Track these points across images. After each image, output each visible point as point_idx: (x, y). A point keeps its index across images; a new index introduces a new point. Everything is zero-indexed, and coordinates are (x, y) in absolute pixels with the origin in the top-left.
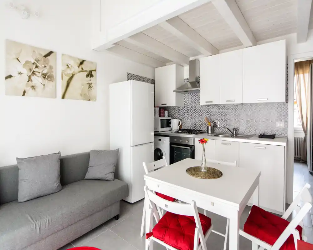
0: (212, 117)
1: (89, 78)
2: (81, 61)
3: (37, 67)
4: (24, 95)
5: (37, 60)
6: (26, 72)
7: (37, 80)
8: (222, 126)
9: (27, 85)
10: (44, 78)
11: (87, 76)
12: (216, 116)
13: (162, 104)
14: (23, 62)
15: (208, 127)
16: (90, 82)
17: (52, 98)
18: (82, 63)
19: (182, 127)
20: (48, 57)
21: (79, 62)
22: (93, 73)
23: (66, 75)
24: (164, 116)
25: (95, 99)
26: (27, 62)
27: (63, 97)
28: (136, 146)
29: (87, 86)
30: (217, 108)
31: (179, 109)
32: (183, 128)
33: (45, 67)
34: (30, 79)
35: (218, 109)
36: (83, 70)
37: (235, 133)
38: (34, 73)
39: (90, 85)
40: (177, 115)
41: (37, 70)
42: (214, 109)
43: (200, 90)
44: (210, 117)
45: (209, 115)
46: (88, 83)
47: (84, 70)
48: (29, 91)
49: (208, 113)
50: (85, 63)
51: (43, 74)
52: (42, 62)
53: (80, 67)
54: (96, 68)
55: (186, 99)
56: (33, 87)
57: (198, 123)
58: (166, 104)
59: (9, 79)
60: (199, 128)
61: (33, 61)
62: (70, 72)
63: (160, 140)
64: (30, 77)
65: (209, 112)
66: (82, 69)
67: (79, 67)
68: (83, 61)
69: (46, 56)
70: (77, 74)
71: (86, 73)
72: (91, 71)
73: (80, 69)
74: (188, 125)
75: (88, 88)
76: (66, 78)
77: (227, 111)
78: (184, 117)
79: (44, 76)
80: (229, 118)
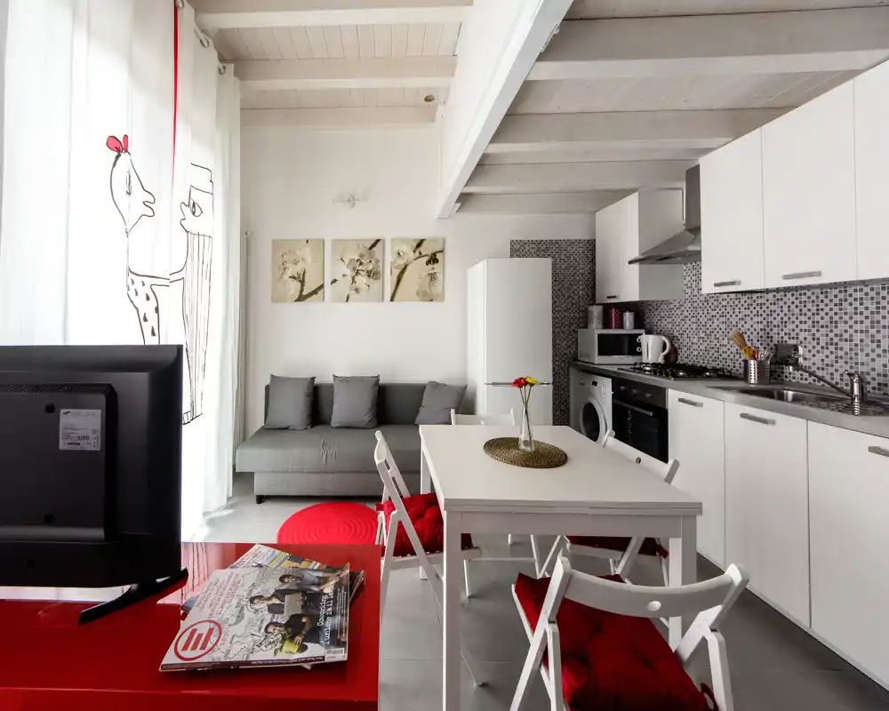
0: (775, 330)
1: (430, 266)
2: (418, 242)
3: (361, 264)
4: (347, 301)
5: (362, 256)
6: (349, 273)
7: (362, 280)
8: (814, 364)
9: (351, 288)
10: (369, 276)
11: (428, 263)
12: (791, 326)
13: (609, 297)
14: (347, 261)
15: (746, 362)
16: (432, 272)
17: (378, 301)
18: (419, 245)
19: (679, 359)
20: (374, 249)
21: (415, 245)
22: (439, 256)
23: (396, 268)
24: (622, 326)
25: (441, 298)
26: (352, 260)
27: (392, 300)
28: (494, 384)
29: (429, 278)
30: (793, 299)
31: (672, 306)
32: (682, 359)
33: (370, 262)
34: (354, 281)
35: (797, 302)
36: (421, 255)
37: (856, 391)
38: (357, 273)
39: (433, 277)
40: (665, 324)
41: (361, 267)
42: (781, 303)
43: (699, 253)
44: (768, 330)
45: (765, 322)
46: (429, 274)
47: (423, 254)
48: (353, 294)
49: (760, 319)
50: (424, 244)
51: (368, 272)
52: (367, 256)
53: (418, 251)
54: (444, 248)
55: (688, 279)
56: (357, 290)
57: (725, 349)
58: (615, 297)
59: (334, 285)
60: (729, 362)
61: (357, 258)
62: (401, 262)
63: (595, 384)
64: (353, 279)
65: (765, 315)
66: (420, 253)
67: (414, 252)
68: (422, 241)
69: (371, 248)
70: (411, 263)
71: (426, 259)
72: (434, 254)
73: (417, 254)
74: (696, 353)
75: (428, 281)
76: (397, 272)
77: (836, 309)
78: (683, 329)
79: (369, 274)
80: (846, 336)
